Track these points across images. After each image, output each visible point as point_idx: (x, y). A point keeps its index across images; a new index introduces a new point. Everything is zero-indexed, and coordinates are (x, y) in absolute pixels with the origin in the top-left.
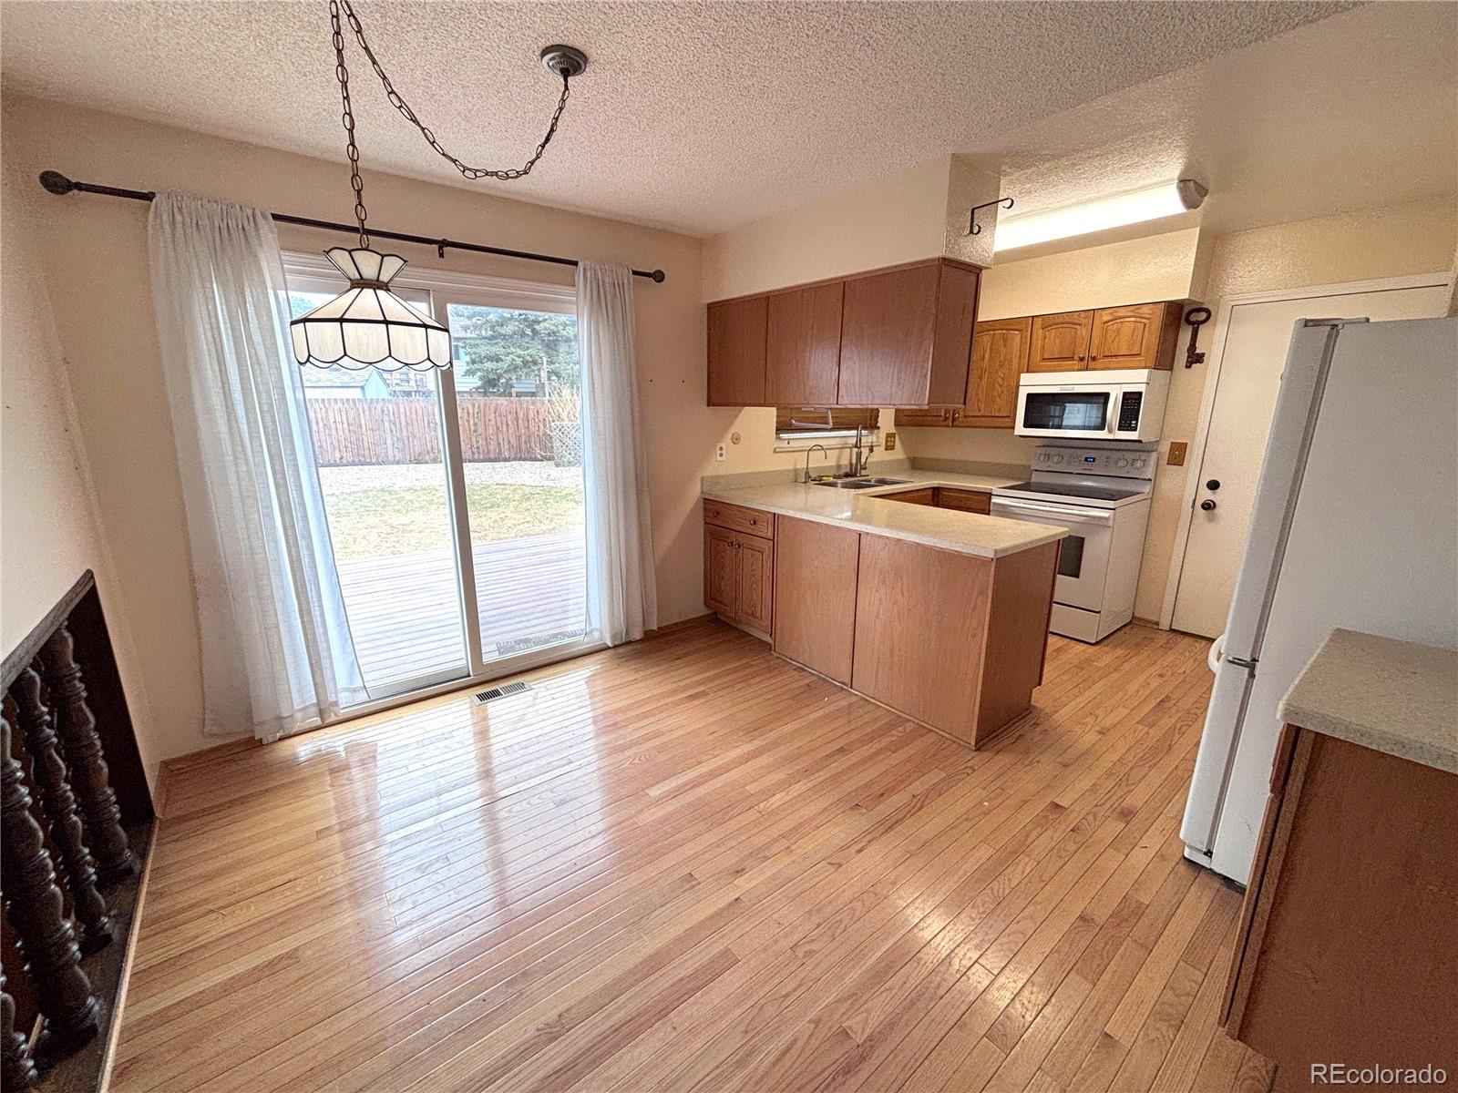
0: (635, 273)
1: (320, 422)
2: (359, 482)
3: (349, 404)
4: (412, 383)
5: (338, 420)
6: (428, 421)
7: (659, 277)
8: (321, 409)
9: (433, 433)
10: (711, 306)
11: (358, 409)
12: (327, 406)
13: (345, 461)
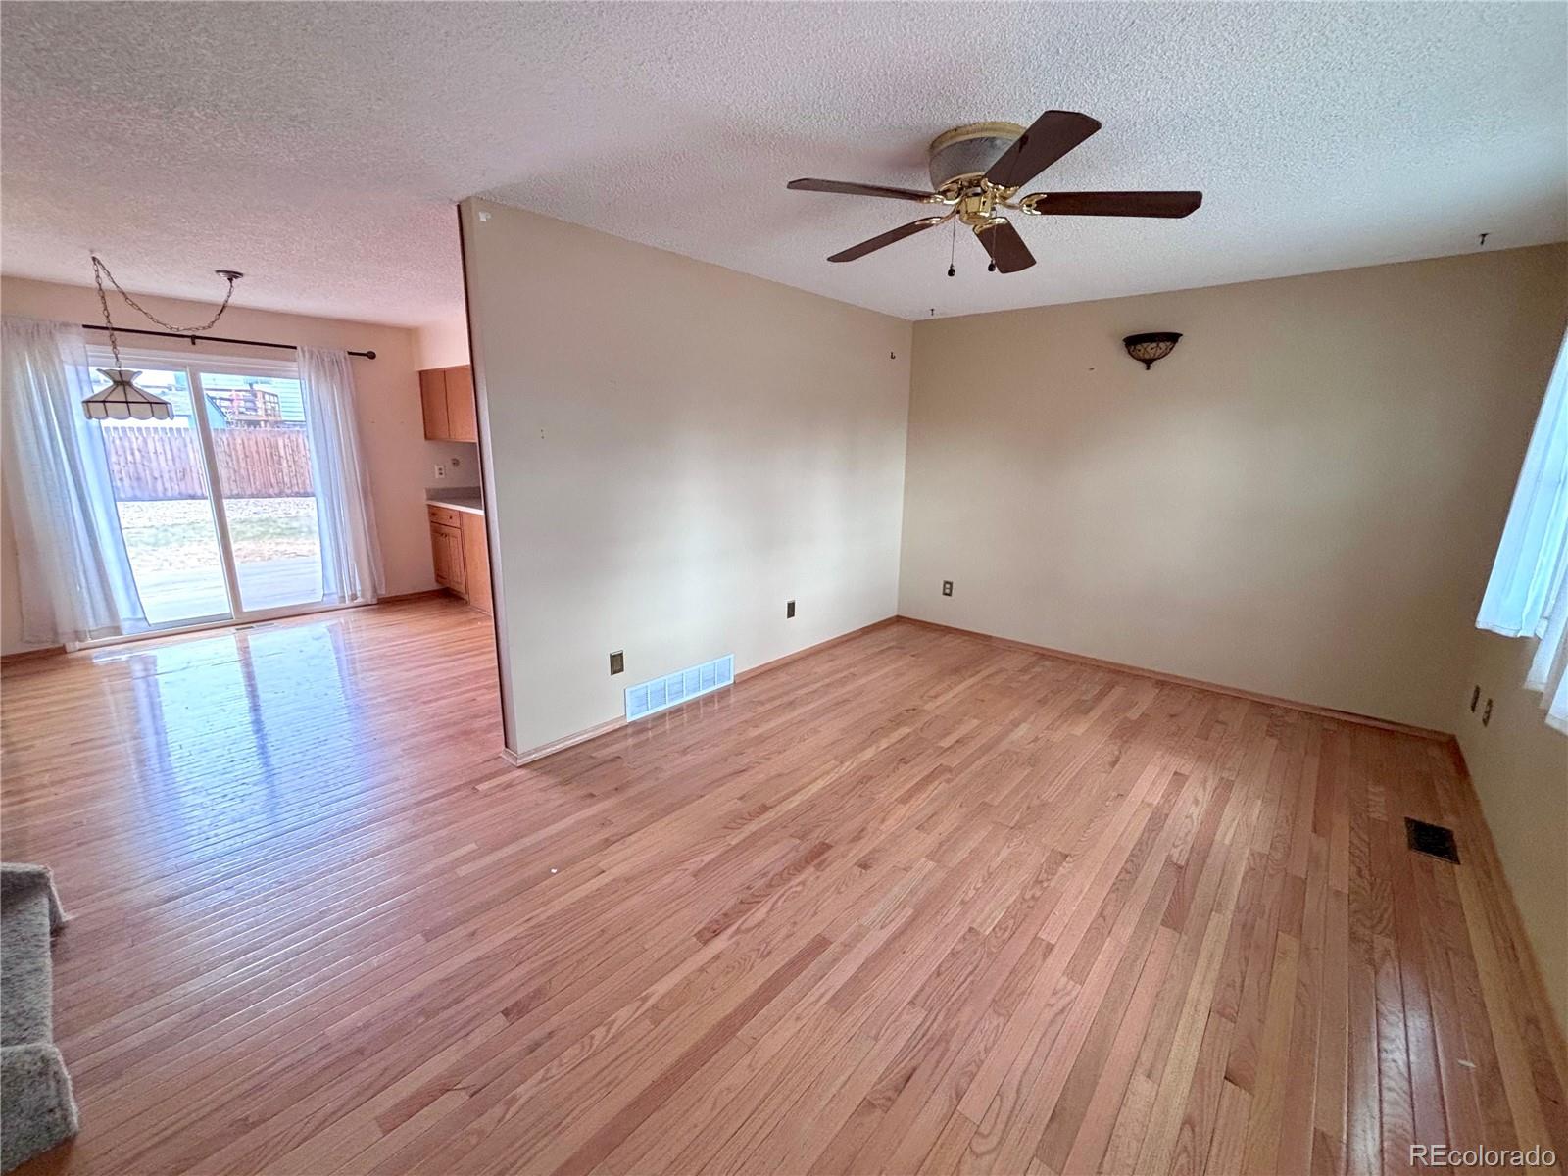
0: (350, 353)
1: (137, 453)
2: (185, 515)
3: (173, 434)
4: (260, 412)
5: (160, 449)
6: (272, 454)
7: (372, 355)
8: (137, 439)
9: (277, 465)
10: (421, 373)
11: (184, 439)
12: (145, 435)
13: (169, 494)
